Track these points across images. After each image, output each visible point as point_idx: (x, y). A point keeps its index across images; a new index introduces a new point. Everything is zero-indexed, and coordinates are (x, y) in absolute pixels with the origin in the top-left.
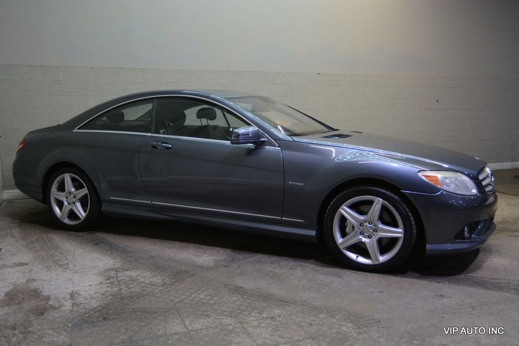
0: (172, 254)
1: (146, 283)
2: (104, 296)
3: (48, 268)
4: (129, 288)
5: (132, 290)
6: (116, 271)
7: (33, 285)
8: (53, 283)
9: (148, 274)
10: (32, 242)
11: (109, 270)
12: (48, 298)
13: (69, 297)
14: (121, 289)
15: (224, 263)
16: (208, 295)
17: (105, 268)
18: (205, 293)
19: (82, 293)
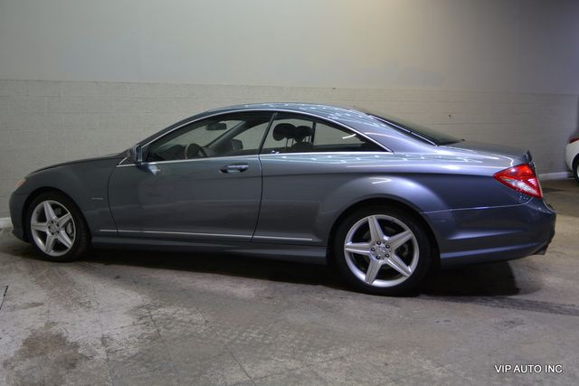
0: (205, 286)
1: (186, 323)
2: (141, 340)
3: (68, 307)
4: (168, 329)
5: (172, 331)
6: (147, 308)
7: (54, 330)
8: (77, 326)
9: (185, 311)
10: (42, 278)
11: (139, 307)
12: (75, 346)
13: (100, 343)
14: (159, 331)
15: (267, 295)
16: (259, 334)
17: (135, 305)
18: (257, 331)
19: (115, 337)
